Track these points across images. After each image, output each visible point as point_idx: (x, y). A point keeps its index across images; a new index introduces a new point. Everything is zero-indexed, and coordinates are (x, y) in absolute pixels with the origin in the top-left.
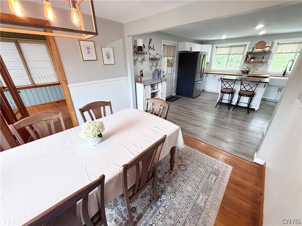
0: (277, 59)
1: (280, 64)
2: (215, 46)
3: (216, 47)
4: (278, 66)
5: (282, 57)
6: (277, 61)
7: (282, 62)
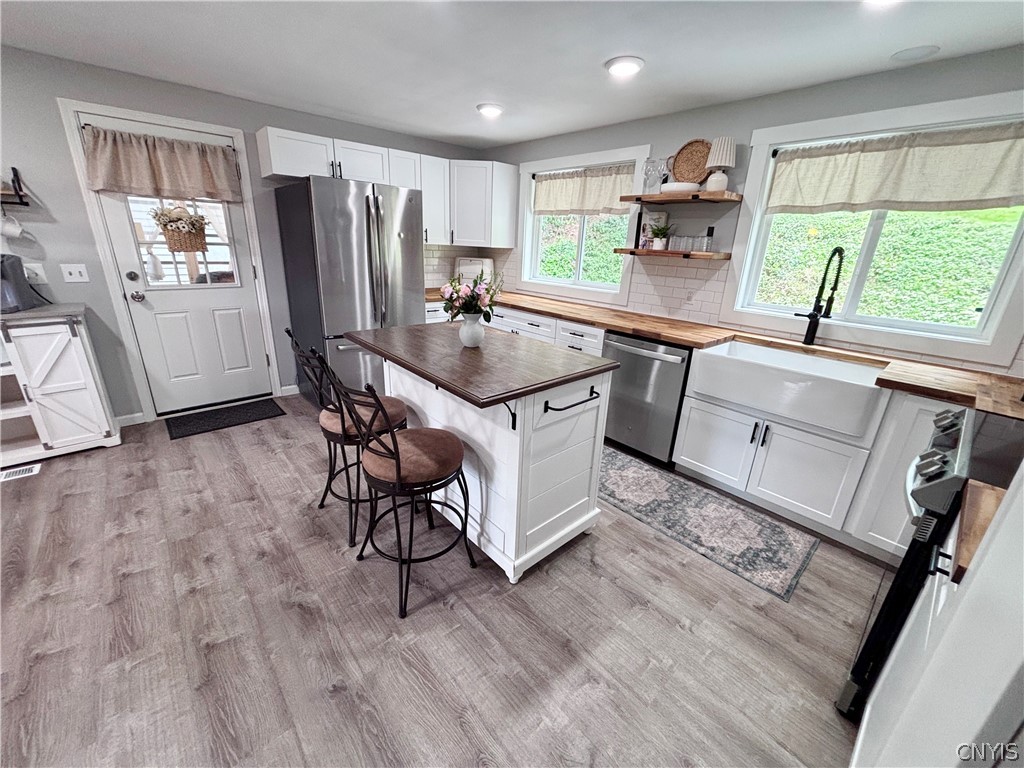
0: (927, 259)
1: (936, 281)
2: (527, 169)
3: (534, 176)
4: (925, 289)
5: (949, 250)
6: (925, 268)
7: (947, 275)
